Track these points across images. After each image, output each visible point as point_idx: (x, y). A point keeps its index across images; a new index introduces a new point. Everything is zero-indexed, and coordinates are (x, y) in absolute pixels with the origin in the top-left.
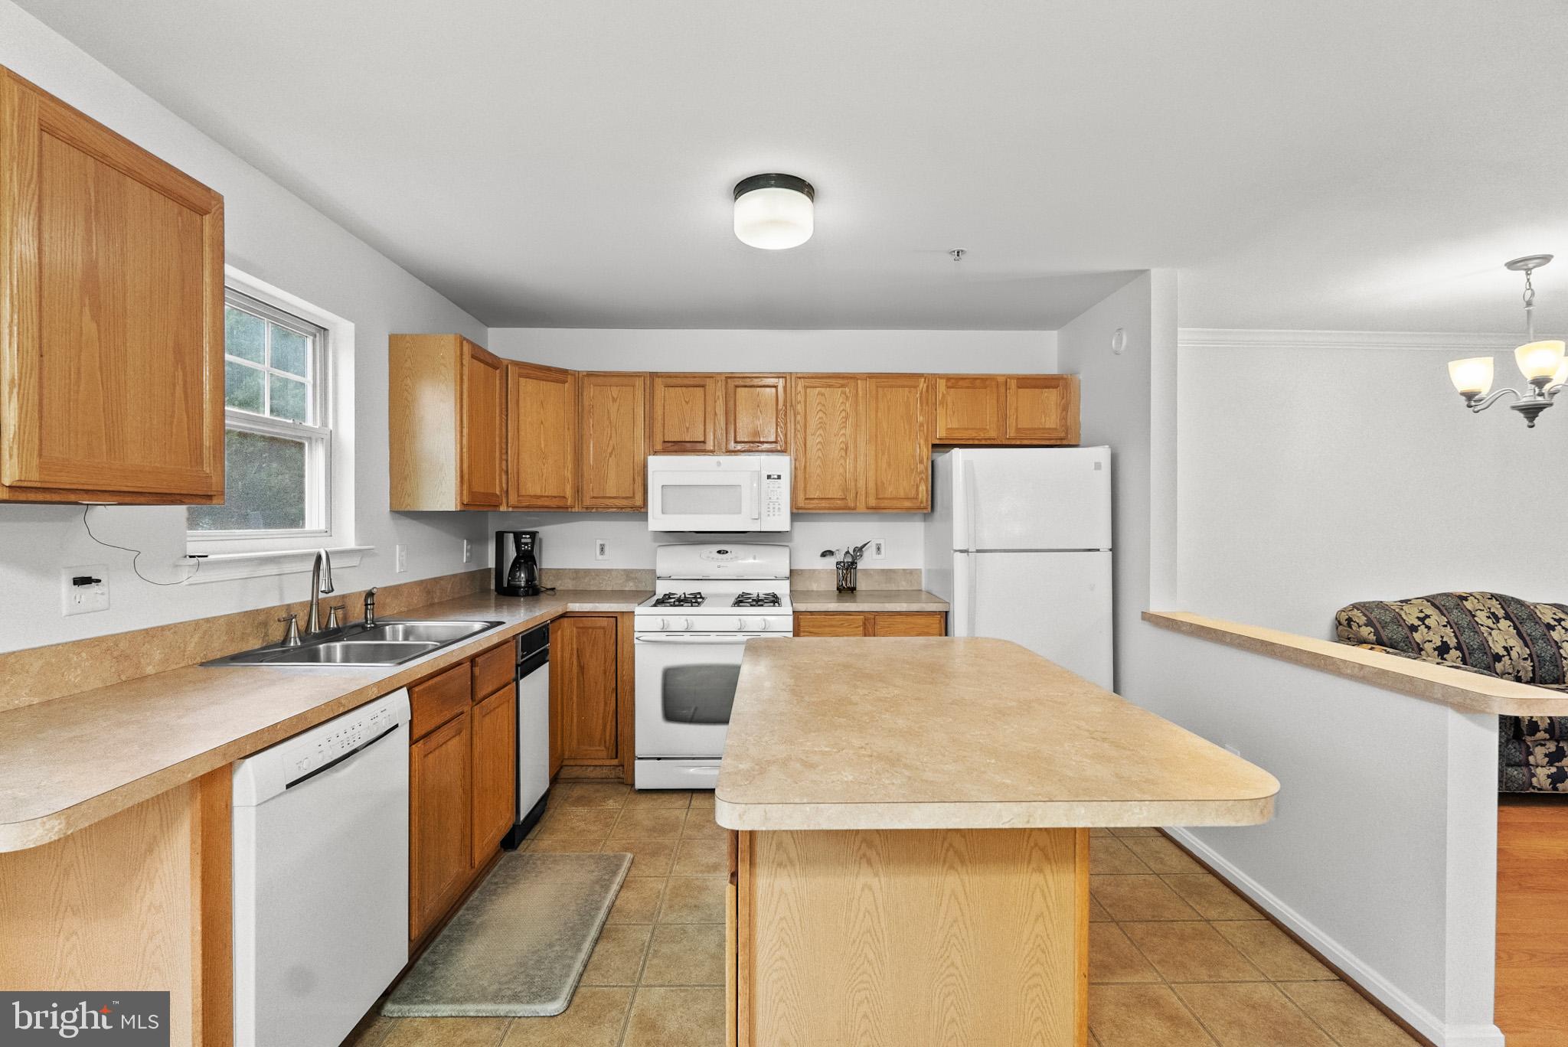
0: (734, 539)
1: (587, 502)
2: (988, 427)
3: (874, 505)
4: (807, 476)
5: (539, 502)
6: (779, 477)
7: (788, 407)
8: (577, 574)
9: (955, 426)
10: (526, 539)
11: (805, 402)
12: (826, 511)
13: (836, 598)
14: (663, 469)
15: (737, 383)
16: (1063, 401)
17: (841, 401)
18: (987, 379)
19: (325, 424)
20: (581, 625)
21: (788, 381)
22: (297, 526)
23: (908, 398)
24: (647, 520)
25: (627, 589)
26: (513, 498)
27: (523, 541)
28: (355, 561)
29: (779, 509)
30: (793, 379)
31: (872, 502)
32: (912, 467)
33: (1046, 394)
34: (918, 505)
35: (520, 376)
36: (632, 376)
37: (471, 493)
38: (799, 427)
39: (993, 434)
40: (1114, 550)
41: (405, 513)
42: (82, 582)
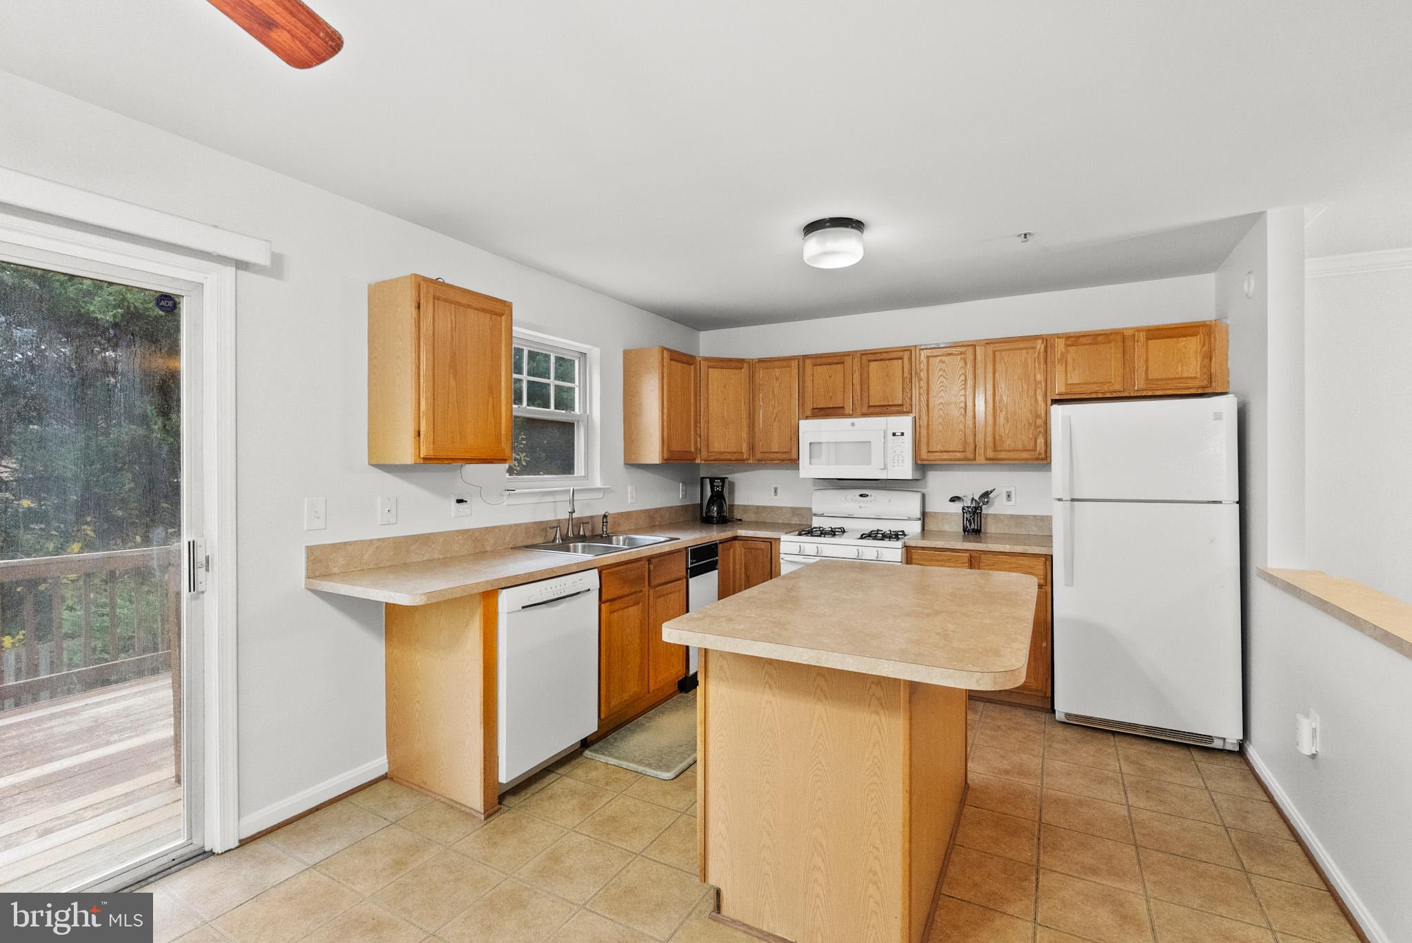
0: (875, 485)
1: (759, 456)
2: (1113, 381)
3: (992, 457)
4: (930, 432)
5: (723, 457)
6: (902, 434)
7: (913, 375)
8: (759, 509)
9: (1076, 381)
10: (717, 483)
11: (928, 370)
12: (948, 462)
13: (962, 538)
14: (811, 430)
15: (870, 358)
16: (1205, 348)
17: (960, 366)
18: (1111, 334)
19: (585, 411)
20: (747, 547)
21: (913, 352)
22: (570, 473)
23: (1026, 358)
24: (798, 469)
25: (793, 522)
26: (704, 453)
27: (715, 484)
28: (600, 495)
29: (903, 460)
30: (918, 350)
31: (990, 454)
32: (1031, 421)
33: (1183, 344)
34: (1037, 456)
35: (709, 367)
36: (789, 359)
37: (670, 452)
38: (922, 391)
39: (1118, 387)
40: (1243, 502)
41: (633, 464)
42: (460, 501)
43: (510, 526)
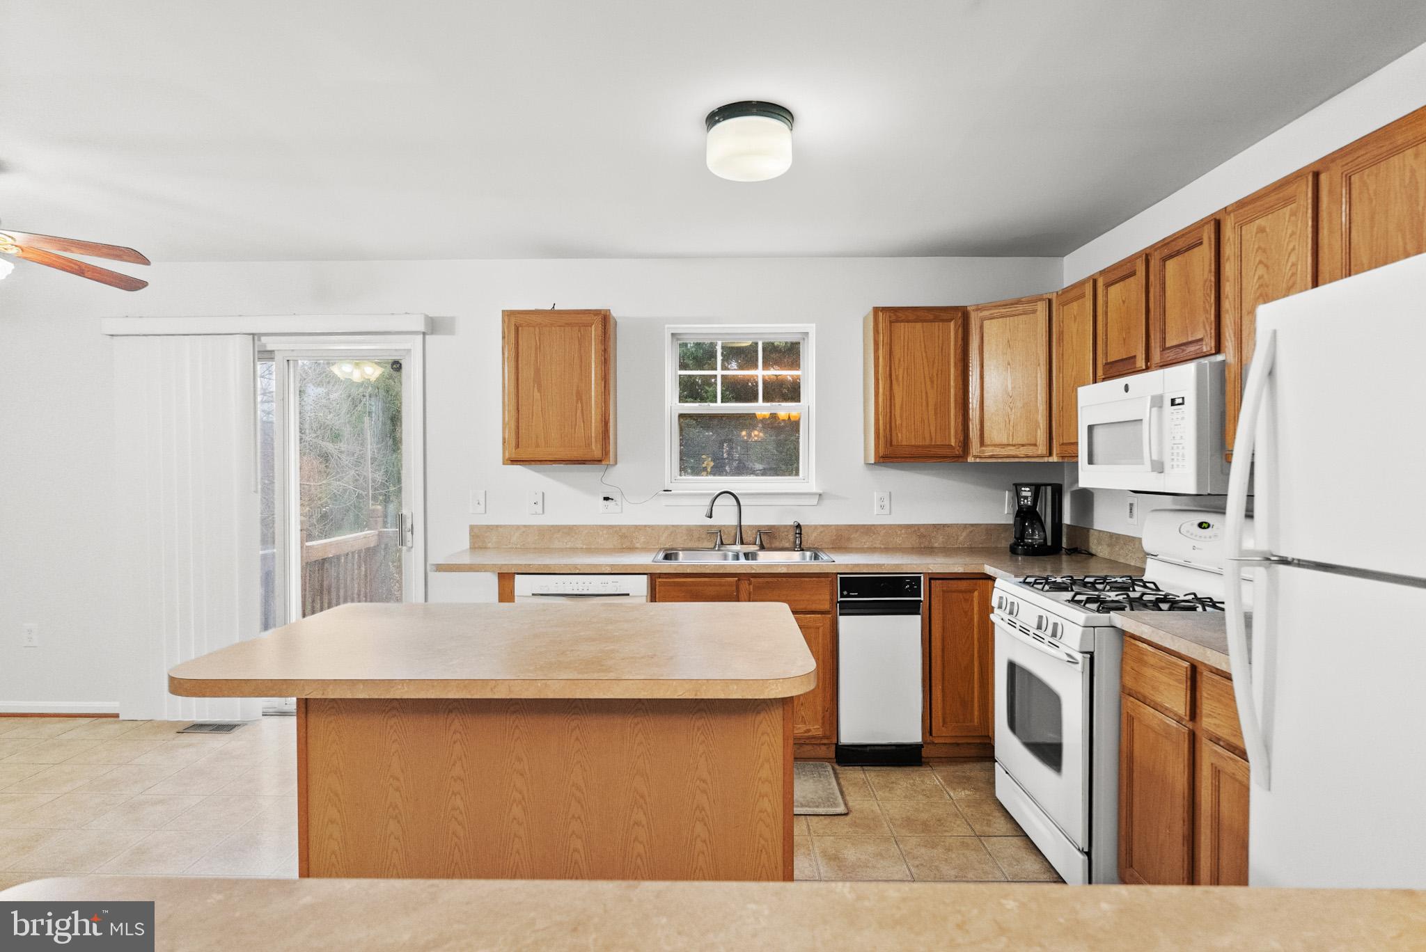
5: (1004, 452)
6: (1183, 400)
8: (1112, 539)
10: (1026, 492)
11: (1239, 254)
15: (1163, 255)
17: (1290, 231)
21: (1222, 224)
26: (976, 447)
27: (1022, 494)
28: (813, 501)
29: (1184, 454)
35: (984, 319)
36: (1085, 283)
37: (892, 446)
42: (606, 499)
43: (667, 527)
